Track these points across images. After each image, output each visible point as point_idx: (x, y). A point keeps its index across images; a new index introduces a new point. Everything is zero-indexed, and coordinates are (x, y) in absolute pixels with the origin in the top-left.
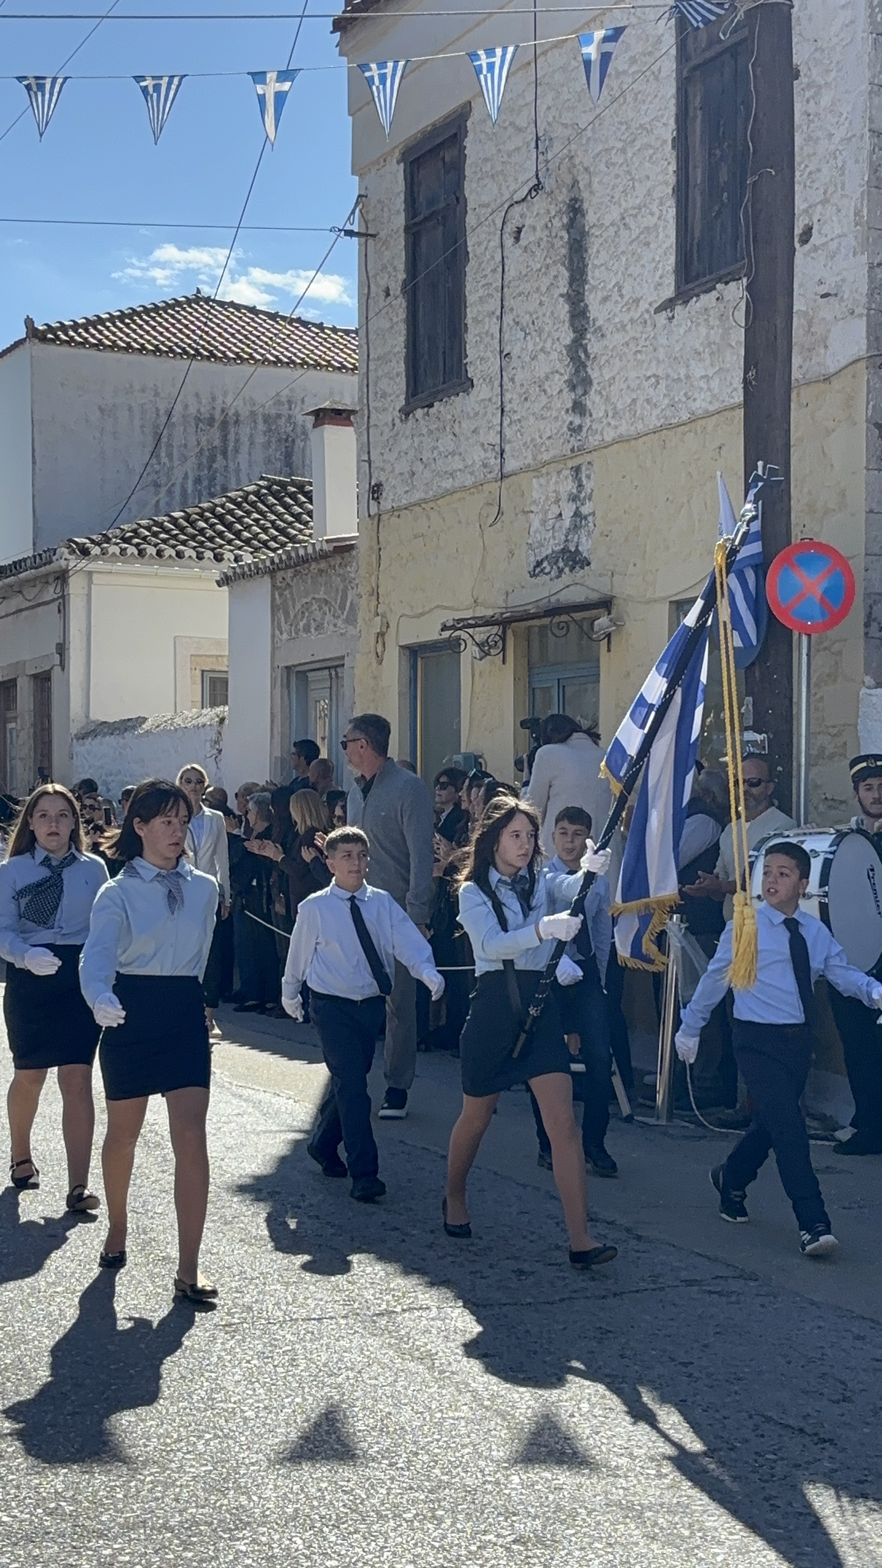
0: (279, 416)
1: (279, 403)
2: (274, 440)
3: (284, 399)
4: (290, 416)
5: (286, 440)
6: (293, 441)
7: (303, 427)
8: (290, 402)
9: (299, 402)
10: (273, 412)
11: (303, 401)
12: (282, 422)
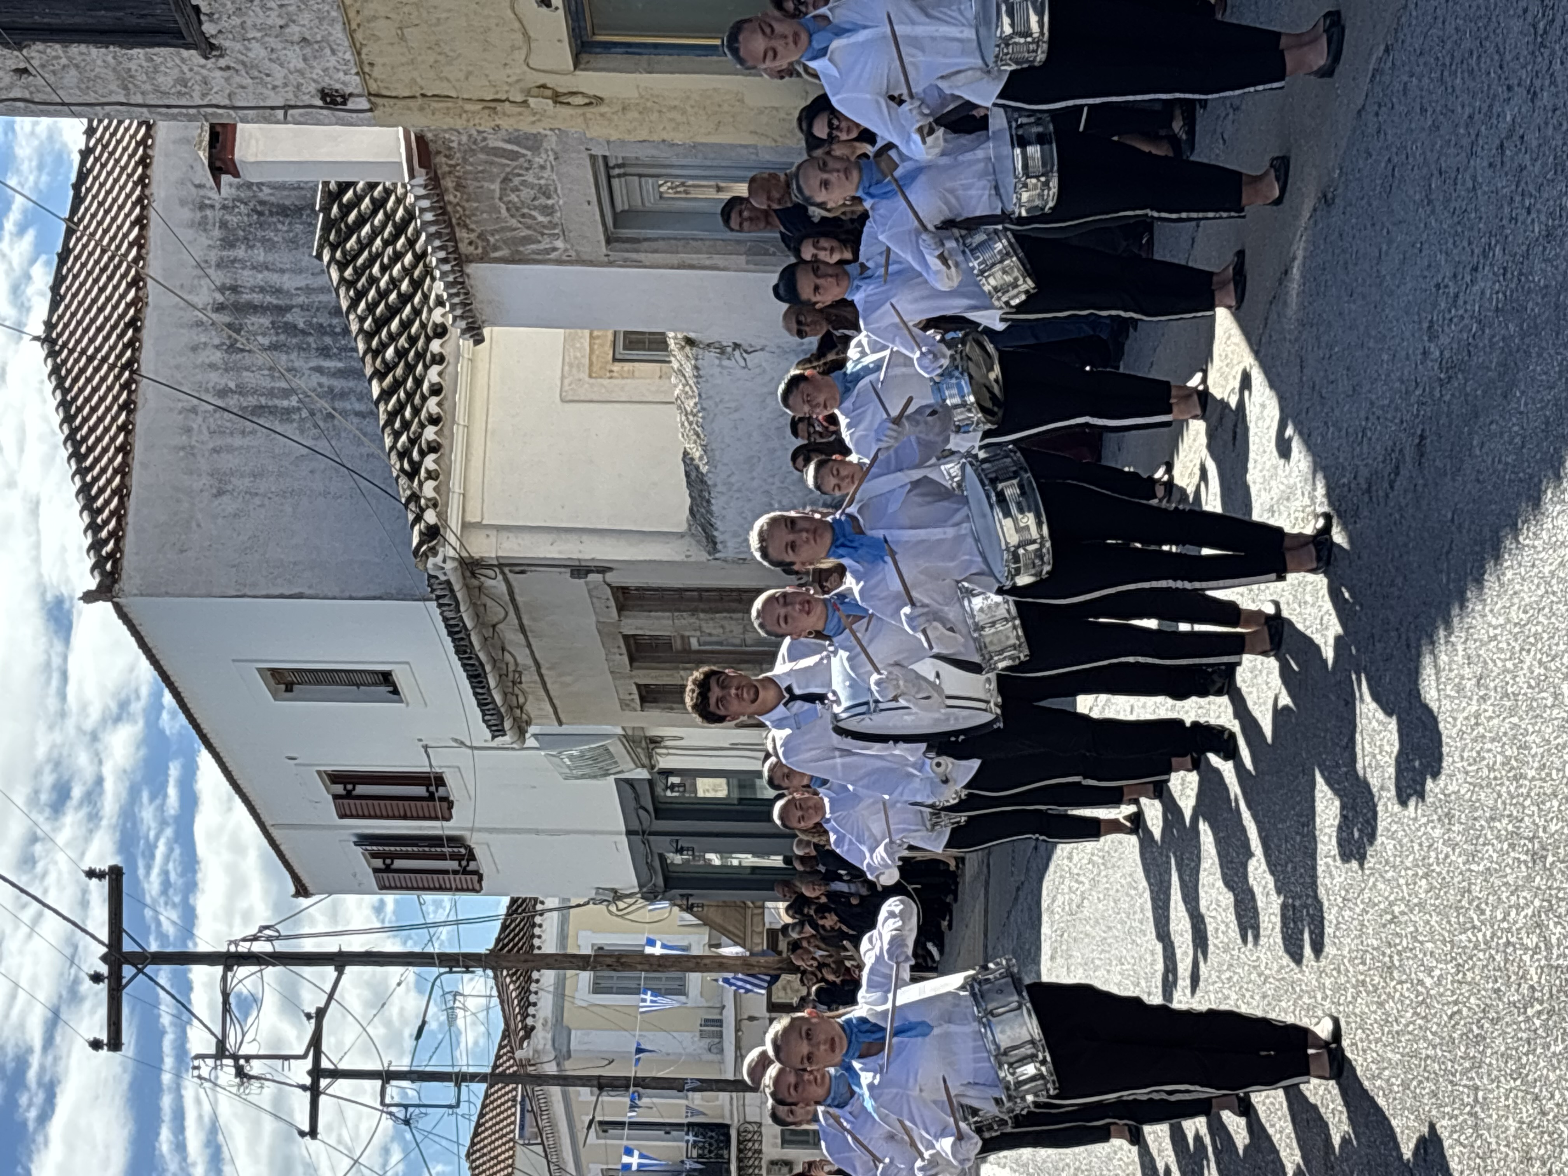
0: (224, 225)
1: (203, 225)
2: (259, 234)
4: (224, 207)
5: (260, 214)
6: (262, 203)
7: (239, 187)
8: (202, 207)
9: (202, 192)
10: (217, 233)
11: (200, 186)
12: (232, 220)
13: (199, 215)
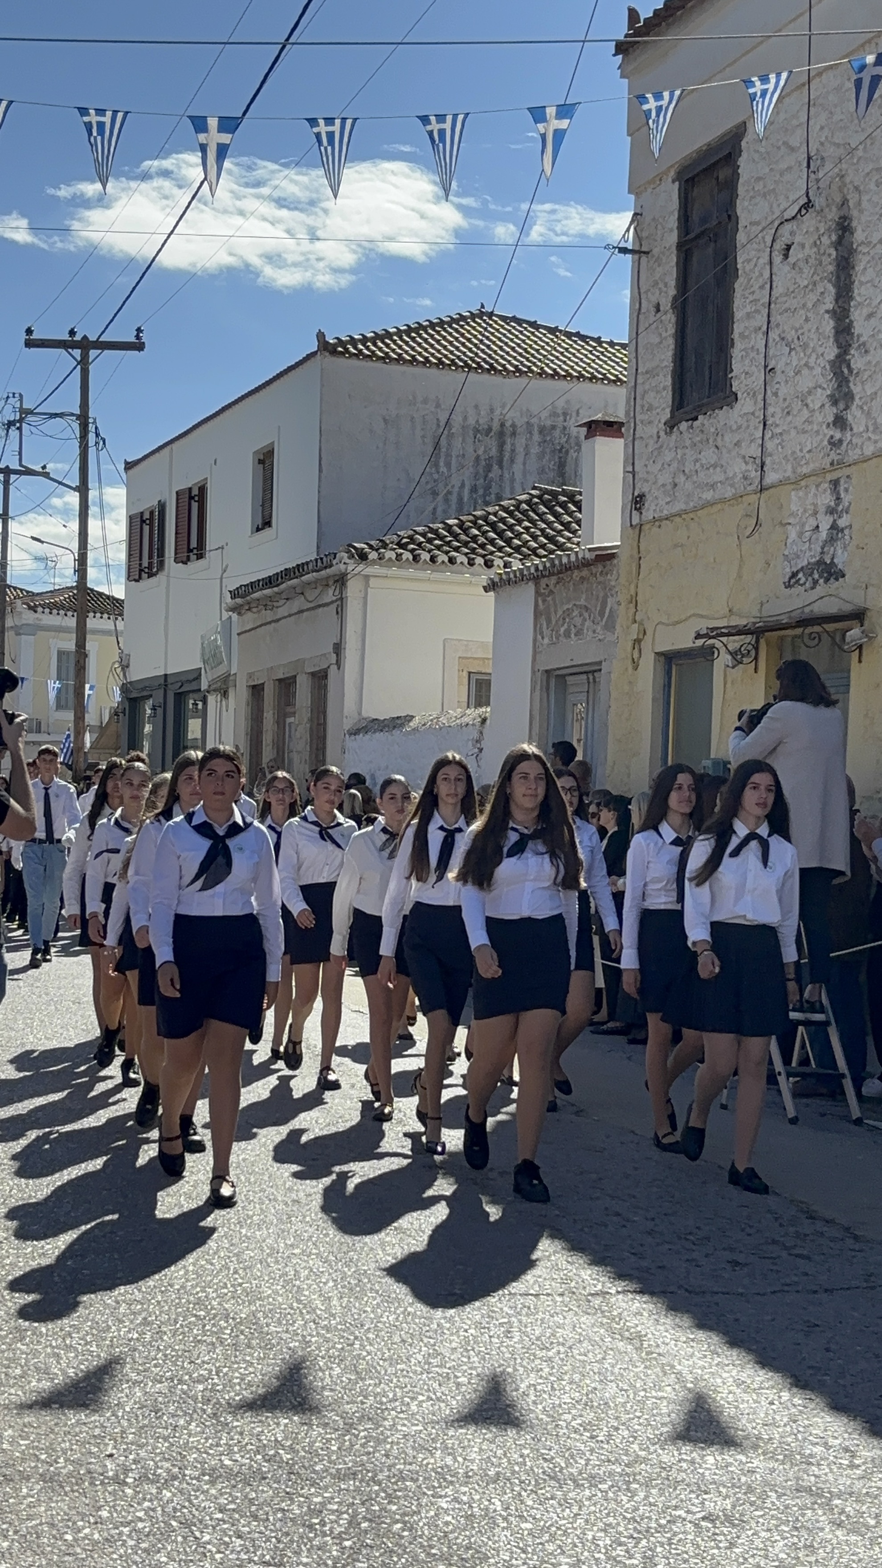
0: (554, 427)
1: (554, 414)
2: (548, 450)
3: (560, 411)
4: (565, 428)
5: (560, 451)
6: (567, 452)
7: (577, 438)
8: (565, 414)
9: (574, 414)
10: (549, 423)
11: (577, 413)
12: (557, 433)
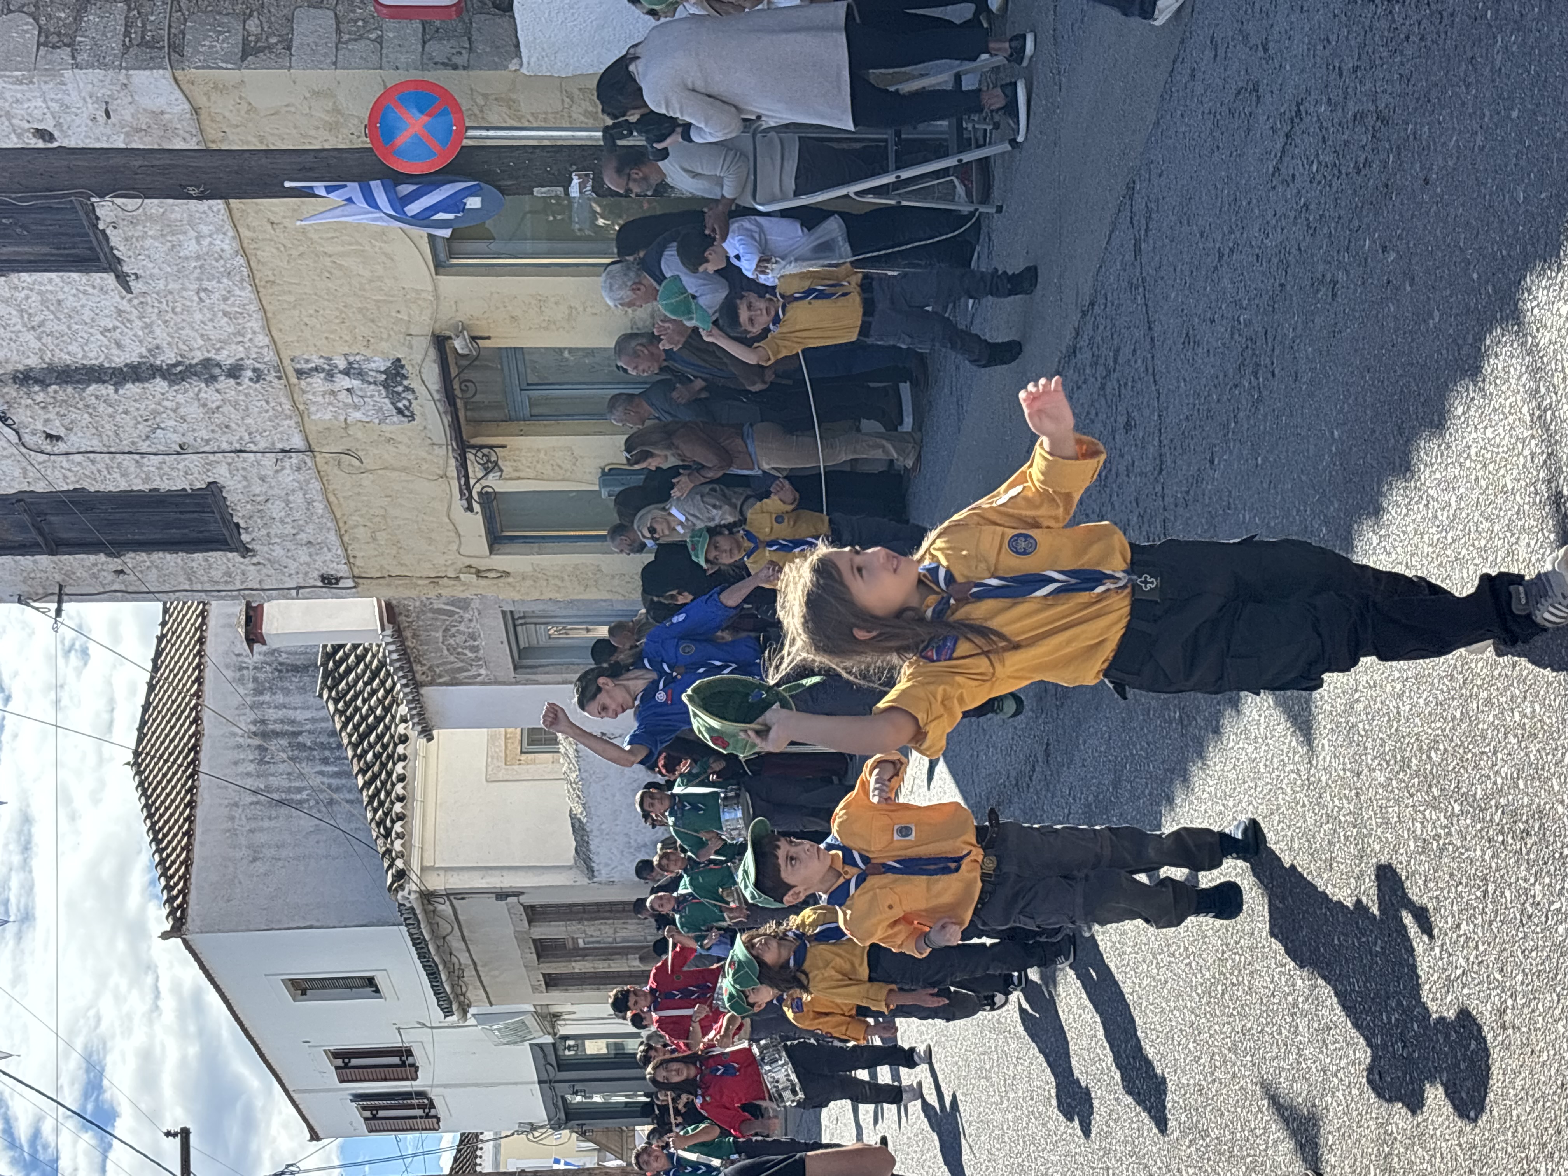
0: (255, 680)
1: (241, 680)
2: (280, 684)
4: (255, 668)
5: (280, 671)
6: (281, 664)
7: (265, 654)
8: (241, 669)
9: (240, 659)
10: (251, 685)
11: (239, 655)
12: (261, 676)
13: (238, 674)
